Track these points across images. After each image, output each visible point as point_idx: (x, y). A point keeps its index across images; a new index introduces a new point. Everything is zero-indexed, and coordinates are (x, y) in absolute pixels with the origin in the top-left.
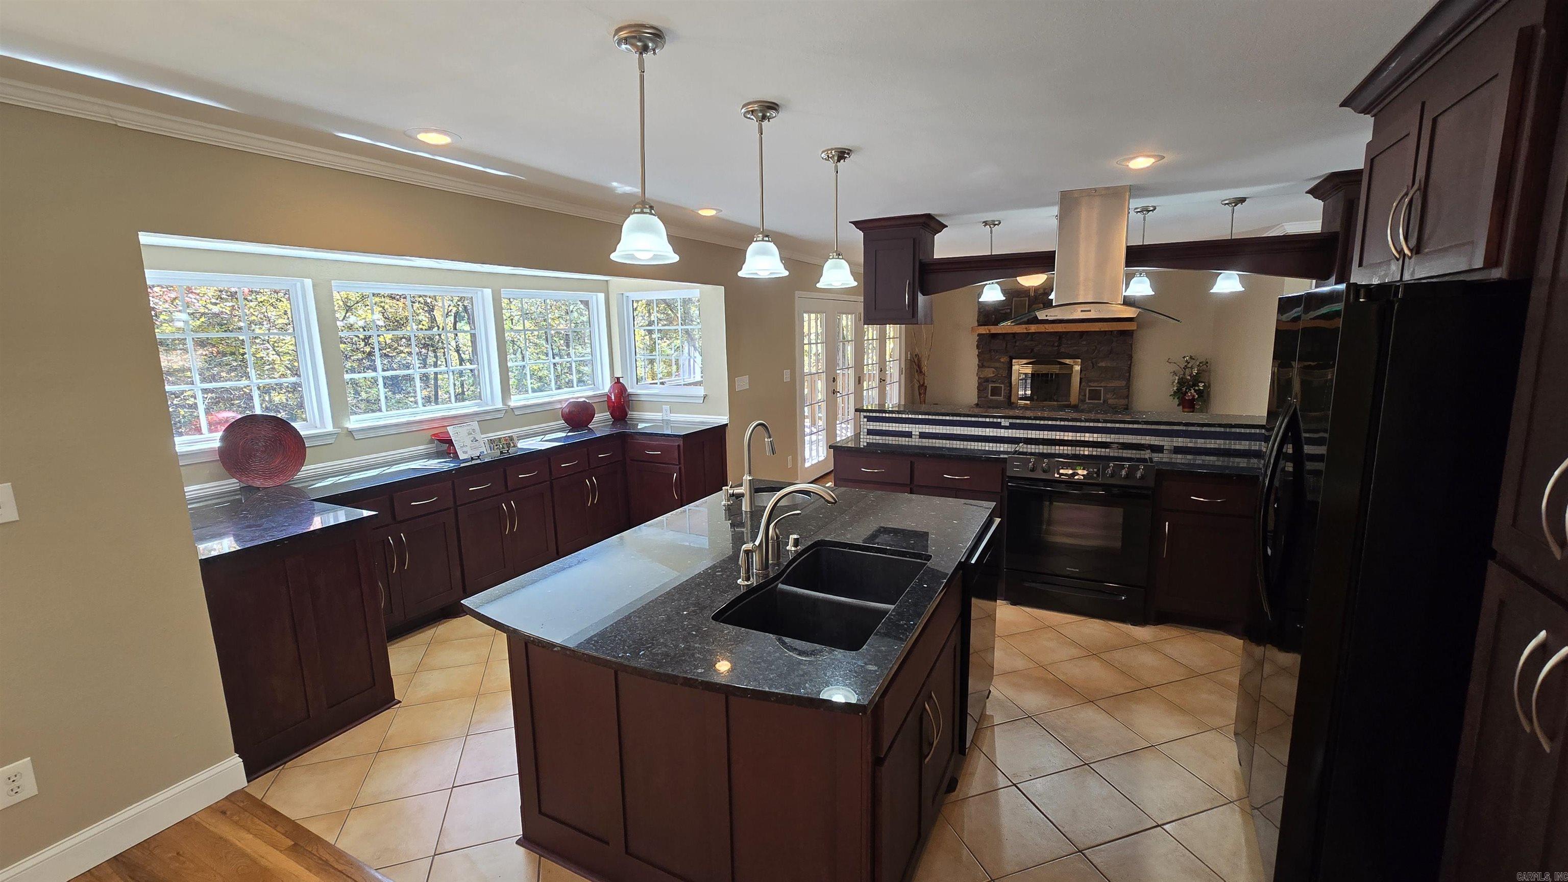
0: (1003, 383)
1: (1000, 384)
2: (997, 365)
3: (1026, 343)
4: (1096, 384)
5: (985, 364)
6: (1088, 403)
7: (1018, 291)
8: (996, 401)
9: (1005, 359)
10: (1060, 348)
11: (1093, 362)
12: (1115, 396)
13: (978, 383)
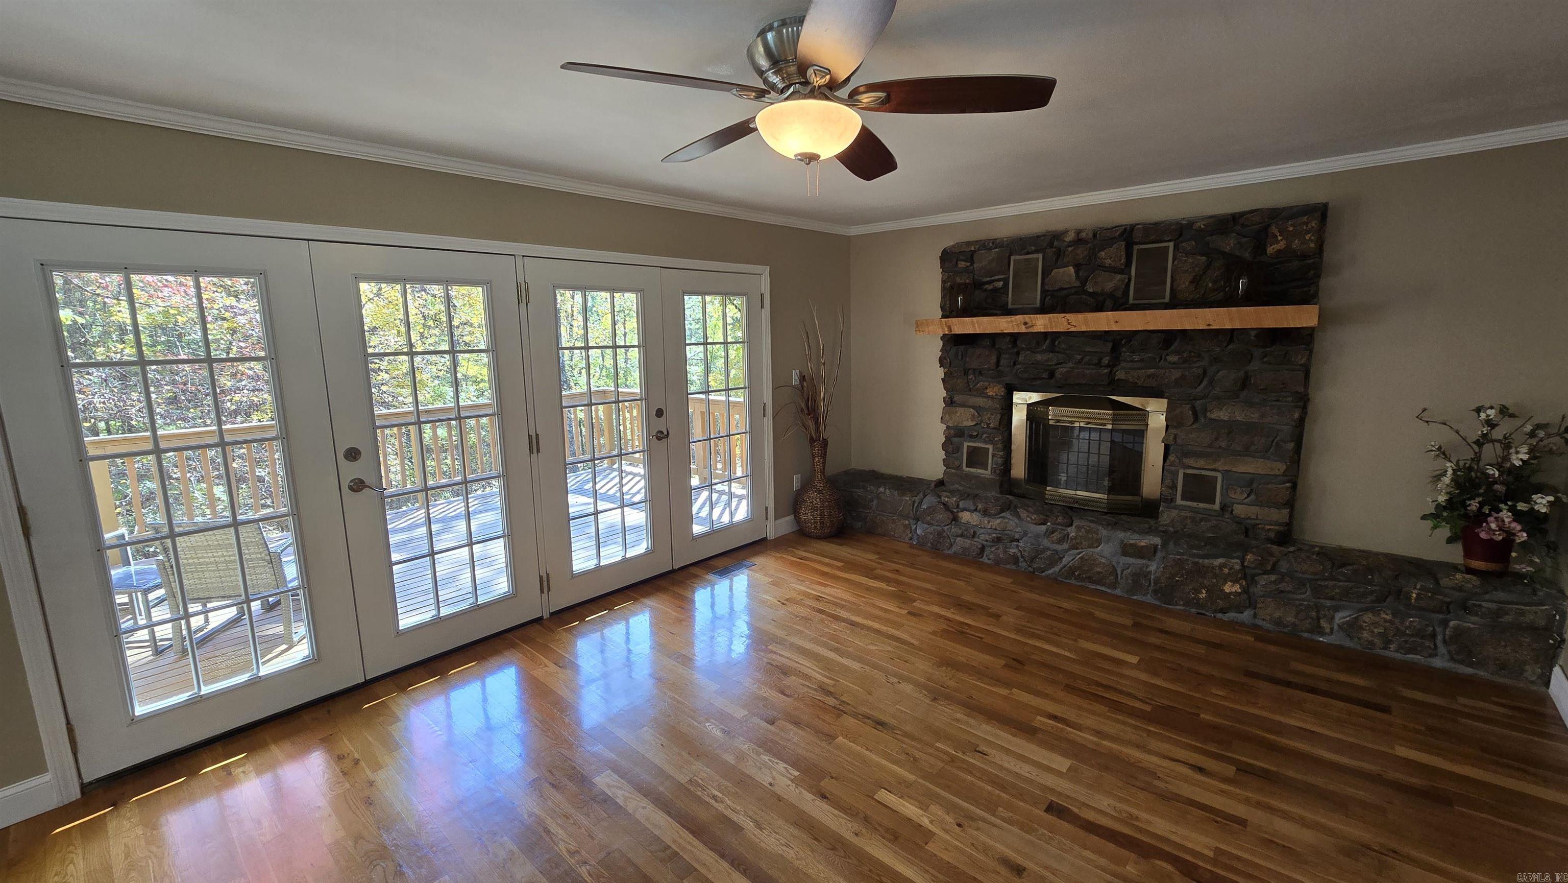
0: (991, 441)
4: (1201, 463)
6: (1183, 508)
7: (1021, 239)
8: (977, 477)
9: (996, 389)
10: (1115, 369)
11: (1198, 409)
12: (1253, 497)
13: (945, 438)
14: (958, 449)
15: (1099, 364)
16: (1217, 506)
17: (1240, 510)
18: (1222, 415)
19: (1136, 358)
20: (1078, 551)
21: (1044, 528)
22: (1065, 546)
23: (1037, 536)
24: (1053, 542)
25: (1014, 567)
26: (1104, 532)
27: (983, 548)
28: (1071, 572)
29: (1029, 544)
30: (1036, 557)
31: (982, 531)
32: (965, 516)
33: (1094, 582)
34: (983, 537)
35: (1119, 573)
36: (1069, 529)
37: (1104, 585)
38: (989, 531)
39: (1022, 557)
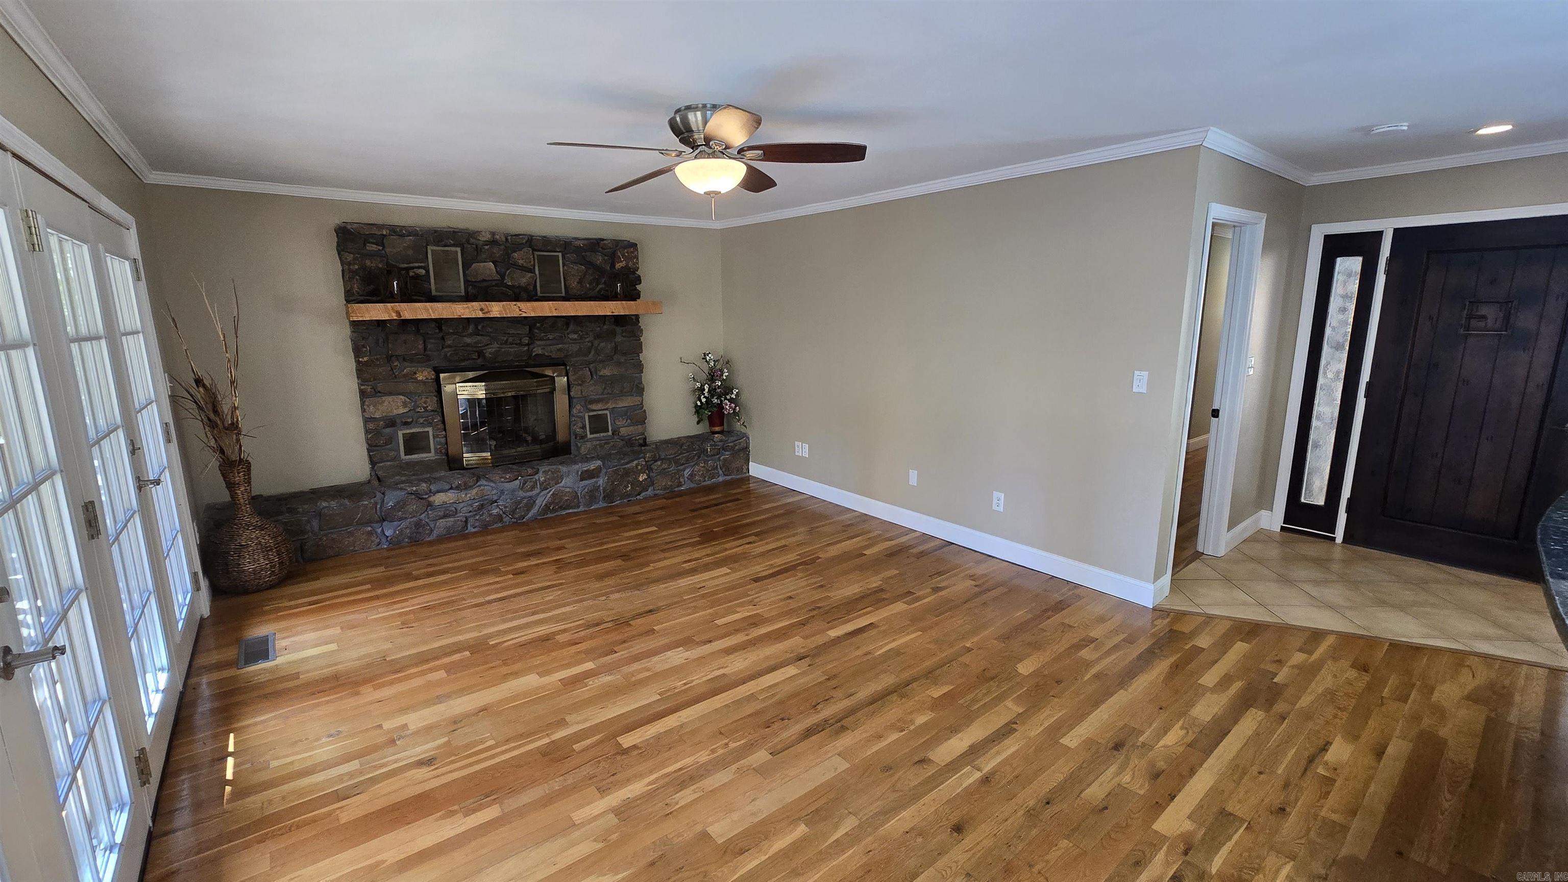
0: (430, 424)
1: (422, 425)
2: (411, 387)
3: (468, 340)
4: (599, 406)
5: (380, 386)
6: (592, 440)
7: (436, 231)
8: (420, 463)
9: (425, 373)
10: (531, 347)
11: (593, 370)
12: (629, 421)
13: (367, 431)
14: (391, 440)
15: (520, 344)
16: (610, 433)
17: (623, 431)
18: (606, 372)
19: (551, 337)
20: (548, 490)
21: (517, 482)
22: (537, 491)
23: (514, 491)
24: (527, 491)
25: (500, 525)
26: (563, 469)
27: (466, 522)
28: (547, 508)
29: (509, 500)
30: (516, 508)
31: (462, 505)
32: (439, 499)
33: (565, 509)
34: (464, 511)
35: (579, 494)
36: (536, 477)
37: (572, 508)
38: (470, 502)
39: (504, 513)
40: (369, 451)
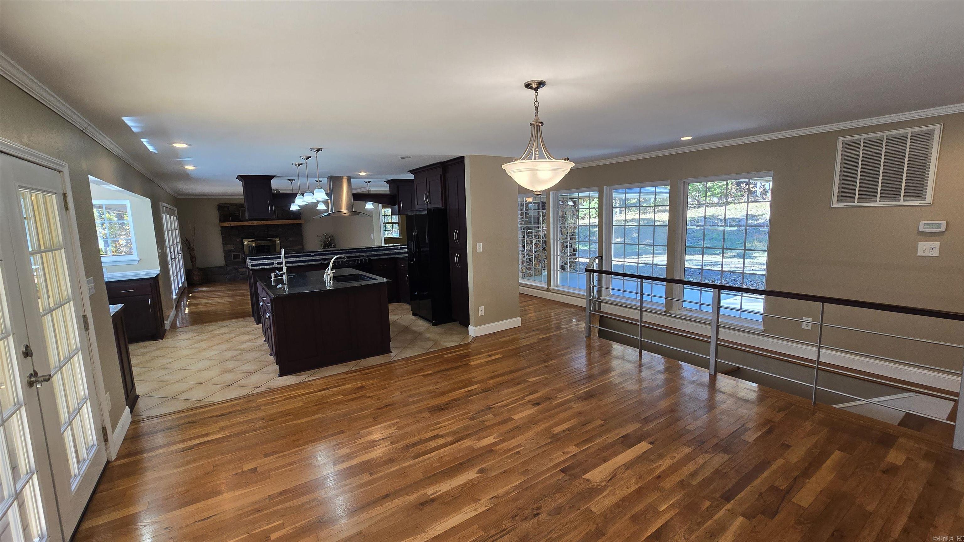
1: (237, 252)
2: (234, 242)
3: (251, 231)
5: (228, 242)
9: (239, 239)
10: (269, 232)
13: (224, 253)
14: (230, 255)
15: (264, 231)
18: (291, 239)
32: (241, 270)
40: (225, 258)
